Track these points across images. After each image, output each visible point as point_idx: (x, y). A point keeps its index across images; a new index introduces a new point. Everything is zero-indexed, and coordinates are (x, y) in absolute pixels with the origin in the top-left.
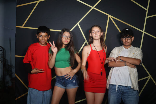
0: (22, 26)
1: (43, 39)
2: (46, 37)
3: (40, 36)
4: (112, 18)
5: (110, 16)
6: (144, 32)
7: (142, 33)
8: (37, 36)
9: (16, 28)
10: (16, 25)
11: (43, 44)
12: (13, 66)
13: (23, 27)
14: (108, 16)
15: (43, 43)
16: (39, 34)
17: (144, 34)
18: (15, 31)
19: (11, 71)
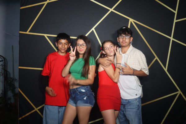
0: (26, 32)
1: (63, 47)
2: (67, 44)
3: (60, 44)
4: (134, 22)
5: (131, 20)
7: (170, 39)
8: (56, 44)
9: (20, 33)
10: (20, 31)
11: (63, 53)
12: (16, 79)
13: (28, 33)
15: (63, 51)
16: (58, 42)
17: (173, 40)
18: (19, 37)
19: (14, 85)
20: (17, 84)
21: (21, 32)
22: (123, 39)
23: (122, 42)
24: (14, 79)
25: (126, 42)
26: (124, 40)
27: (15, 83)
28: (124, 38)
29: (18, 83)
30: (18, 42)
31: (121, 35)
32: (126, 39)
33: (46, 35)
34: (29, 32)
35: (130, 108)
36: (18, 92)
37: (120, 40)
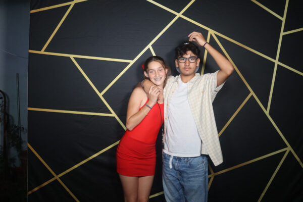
0: (40, 50)
4: (216, 35)
5: (211, 32)
6: (277, 62)
7: (274, 63)
9: (30, 53)
10: (30, 49)
12: (23, 128)
13: (42, 52)
14: (208, 31)
17: (278, 65)
18: (28, 59)
19: (20, 138)
20: (24, 136)
21: (31, 51)
22: (185, 63)
23: (184, 68)
24: (19, 129)
25: (190, 68)
26: (187, 64)
27: (22, 134)
28: (187, 61)
29: (27, 134)
30: (27, 68)
31: (182, 57)
32: (190, 62)
33: (72, 56)
34: (45, 51)
35: (194, 177)
36: (27, 149)
37: (180, 64)
